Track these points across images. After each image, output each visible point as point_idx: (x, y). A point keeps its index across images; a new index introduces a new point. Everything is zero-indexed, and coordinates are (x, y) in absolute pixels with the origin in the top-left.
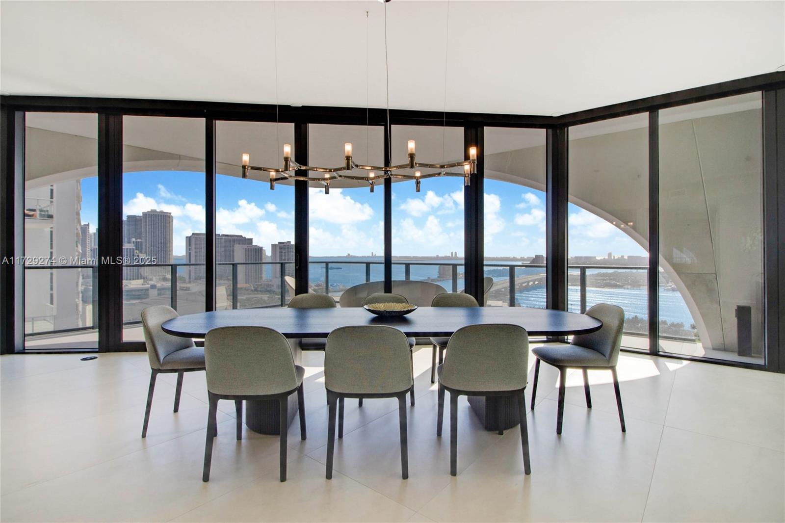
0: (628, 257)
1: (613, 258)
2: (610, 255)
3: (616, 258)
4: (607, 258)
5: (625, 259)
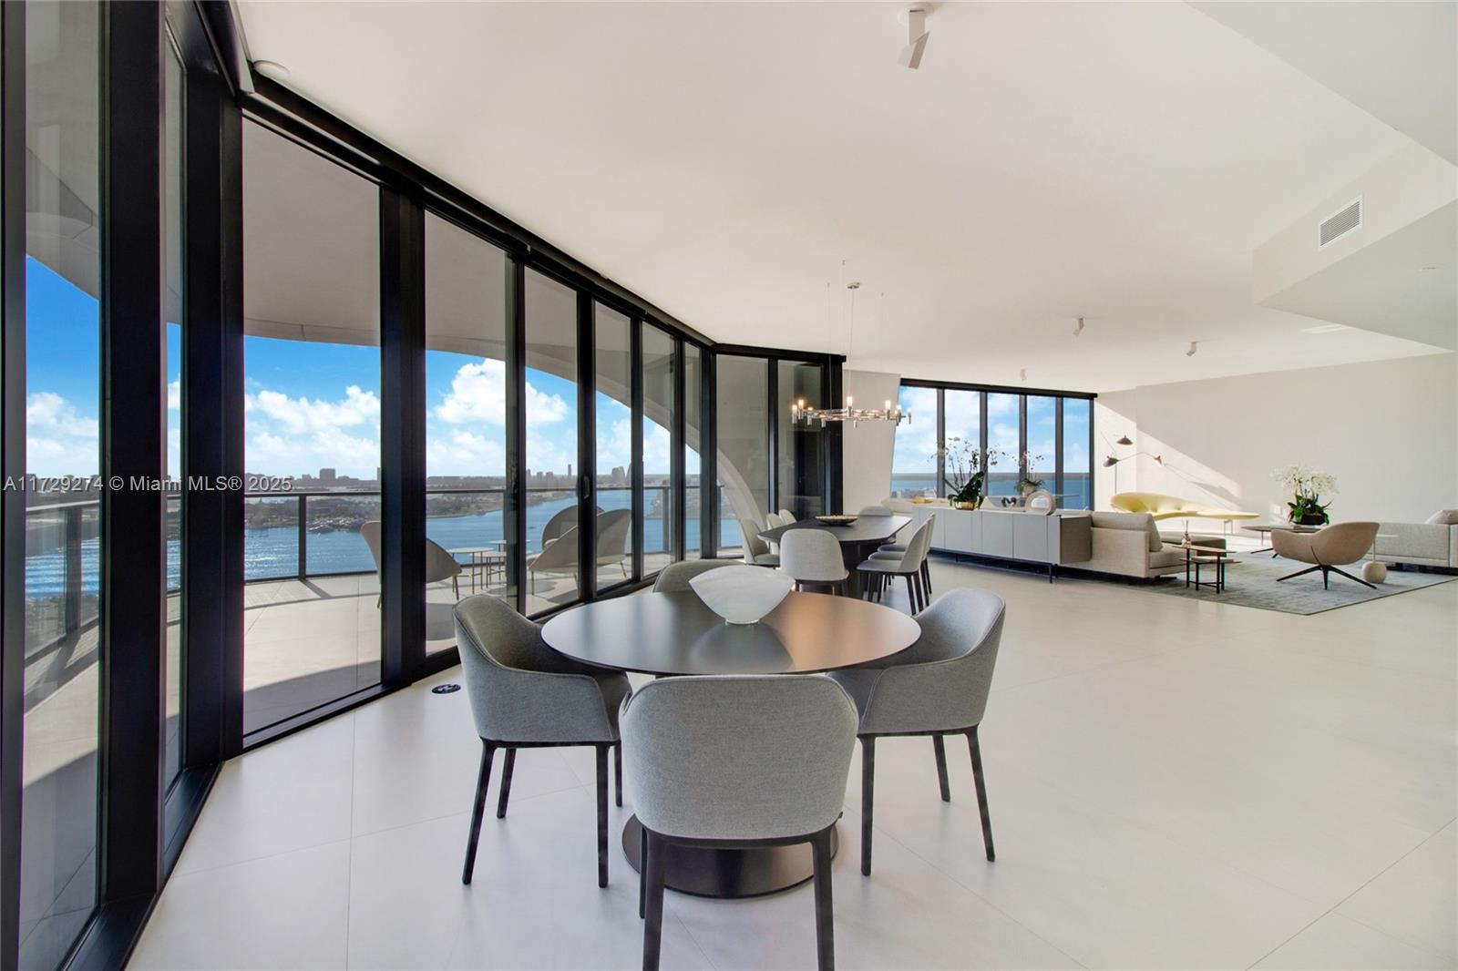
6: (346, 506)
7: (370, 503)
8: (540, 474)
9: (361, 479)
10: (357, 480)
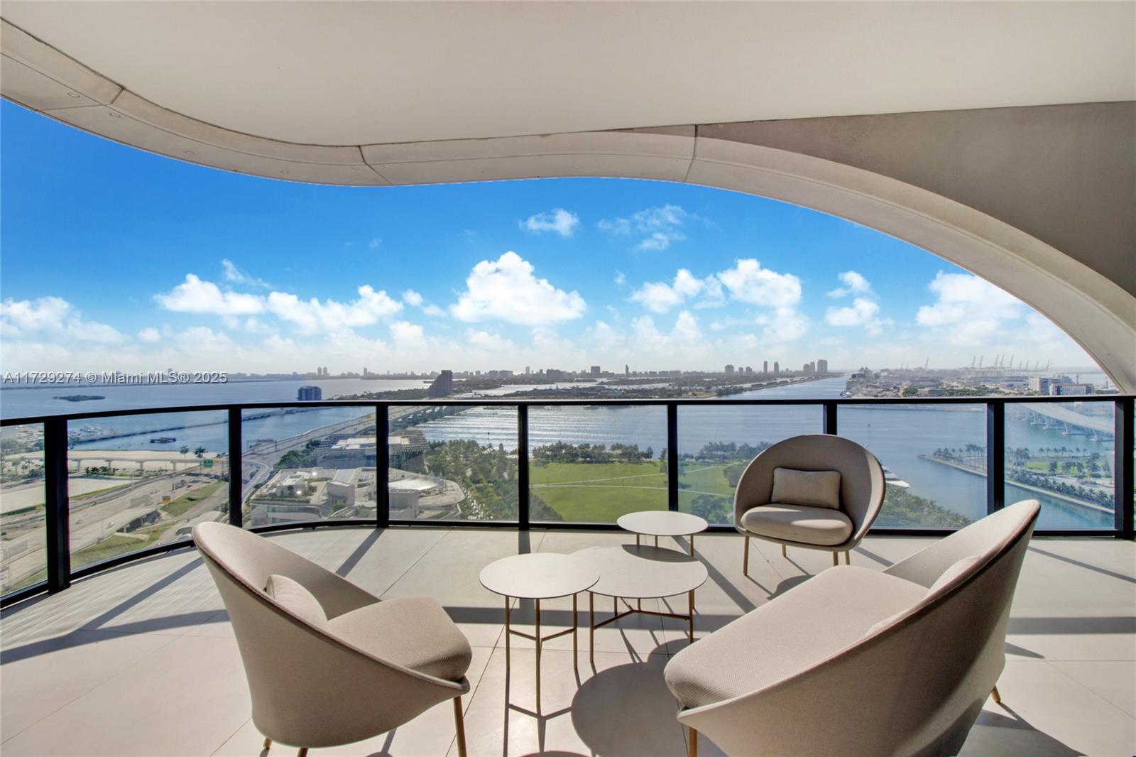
0: (548, 371)
1: (531, 373)
2: (528, 368)
3: (535, 373)
4: (525, 373)
5: (544, 374)
6: (606, 391)
7: (621, 390)
8: (741, 369)
9: (616, 373)
10: (613, 374)
